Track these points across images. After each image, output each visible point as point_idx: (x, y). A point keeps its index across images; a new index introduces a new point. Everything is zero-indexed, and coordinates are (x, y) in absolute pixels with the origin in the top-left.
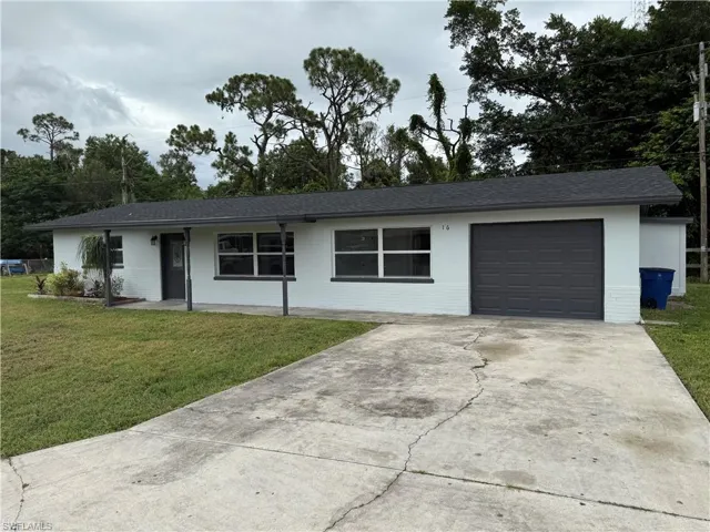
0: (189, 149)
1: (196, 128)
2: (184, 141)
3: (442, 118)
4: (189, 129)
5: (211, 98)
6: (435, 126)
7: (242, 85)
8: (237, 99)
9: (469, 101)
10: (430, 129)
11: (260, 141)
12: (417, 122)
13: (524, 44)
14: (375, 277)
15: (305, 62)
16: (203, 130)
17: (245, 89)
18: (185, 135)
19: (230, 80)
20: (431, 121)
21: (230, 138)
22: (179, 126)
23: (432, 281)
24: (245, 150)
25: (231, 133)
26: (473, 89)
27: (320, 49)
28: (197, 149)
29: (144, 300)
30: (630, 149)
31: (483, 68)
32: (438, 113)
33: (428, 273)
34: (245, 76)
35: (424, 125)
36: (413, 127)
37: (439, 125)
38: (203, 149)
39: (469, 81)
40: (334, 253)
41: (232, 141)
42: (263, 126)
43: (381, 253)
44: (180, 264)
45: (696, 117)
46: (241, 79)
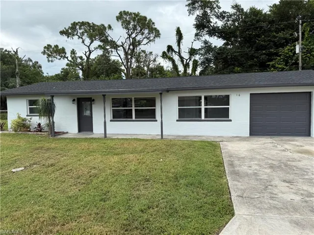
0: (54, 57)
1: (57, 46)
2: (51, 52)
3: (181, 47)
4: (53, 47)
5: (62, 33)
6: (178, 51)
7: (78, 27)
8: (75, 33)
9: (195, 40)
10: (175, 52)
11: (87, 54)
12: (170, 48)
13: (221, 16)
14: (200, 119)
15: (117, 17)
16: (60, 47)
17: (80, 29)
18: (51, 49)
19: (72, 24)
20: (176, 48)
21: (73, 52)
22: (48, 45)
23: (231, 121)
24: (81, 58)
25: (73, 50)
26: (197, 35)
27: (124, 11)
28: (59, 57)
29: (67, 133)
30: (268, 63)
31: (202, 25)
32: (179, 45)
33: (228, 117)
34: (79, 22)
35: (173, 50)
36: (168, 50)
37: (179, 51)
38: (61, 57)
39: (195, 31)
40: (178, 107)
41: (74, 53)
42: (89, 47)
43: (203, 107)
44: (87, 113)
45: (297, 51)
46: (77, 24)
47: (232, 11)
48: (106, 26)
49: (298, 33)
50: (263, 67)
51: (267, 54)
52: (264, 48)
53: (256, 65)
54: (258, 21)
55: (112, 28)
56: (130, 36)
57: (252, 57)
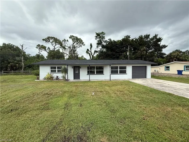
2: (41, 48)
3: (91, 50)
4: (41, 45)
9: (96, 48)
11: (54, 49)
13: (105, 42)
14: (118, 74)
19: (48, 37)
25: (49, 47)
26: (97, 46)
29: (69, 80)
31: (99, 43)
33: (126, 73)
35: (89, 50)
40: (111, 70)
41: (49, 49)
42: (54, 47)
43: (119, 70)
44: (77, 72)
45: (128, 54)
46: (50, 37)
47: (109, 40)
48: (66, 40)
49: (128, 49)
50: (118, 58)
51: (119, 55)
52: (118, 52)
53: (116, 58)
54: (116, 44)
55: (68, 41)
56: (73, 44)
57: (115, 55)
